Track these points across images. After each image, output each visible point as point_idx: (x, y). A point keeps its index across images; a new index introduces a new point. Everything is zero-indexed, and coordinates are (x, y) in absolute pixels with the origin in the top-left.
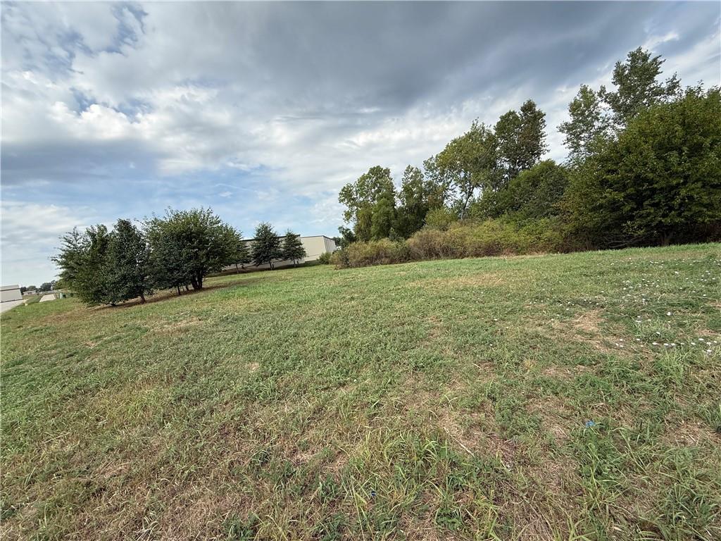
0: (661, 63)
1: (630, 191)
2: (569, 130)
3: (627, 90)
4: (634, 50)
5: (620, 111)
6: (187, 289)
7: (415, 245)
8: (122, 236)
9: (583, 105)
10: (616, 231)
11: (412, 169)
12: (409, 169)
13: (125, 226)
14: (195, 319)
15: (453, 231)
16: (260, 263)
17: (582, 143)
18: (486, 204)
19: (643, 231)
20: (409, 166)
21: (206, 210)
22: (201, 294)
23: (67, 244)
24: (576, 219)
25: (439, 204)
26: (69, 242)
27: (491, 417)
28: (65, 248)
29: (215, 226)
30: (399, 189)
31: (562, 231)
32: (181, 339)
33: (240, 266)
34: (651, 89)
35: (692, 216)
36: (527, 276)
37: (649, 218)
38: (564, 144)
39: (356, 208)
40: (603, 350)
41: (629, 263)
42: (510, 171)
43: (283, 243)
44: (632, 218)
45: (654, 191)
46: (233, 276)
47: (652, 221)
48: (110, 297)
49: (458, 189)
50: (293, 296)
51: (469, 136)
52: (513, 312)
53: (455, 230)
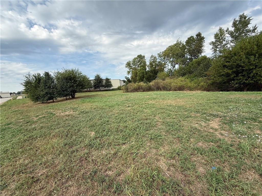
0: (251, 20)
1: (234, 70)
2: (213, 44)
3: (237, 30)
4: (241, 14)
5: (233, 38)
6: (69, 97)
7: (153, 85)
8: (46, 78)
9: (219, 35)
10: (227, 84)
11: (153, 56)
12: (152, 56)
13: (47, 74)
14: (72, 111)
15: (167, 81)
16: (96, 89)
17: (218, 49)
18: (180, 71)
19: (237, 85)
20: (152, 55)
21: (76, 69)
22: (74, 100)
23: (26, 78)
24: (213, 79)
25: (162, 70)
26: (27, 78)
27: (178, 162)
28: (26, 80)
29: (80, 75)
30: (148, 63)
31: (207, 83)
32: (67, 119)
33: (88, 89)
34: (246, 30)
35: (256, 80)
36: (193, 102)
37: (240, 80)
38: (211, 49)
39: (132, 70)
40: (220, 136)
41: (231, 99)
42: (190, 59)
43: (104, 82)
44: (234, 80)
45: (243, 70)
46: (86, 93)
47: (241, 81)
48: (41, 100)
49: (170, 65)
50: (107, 103)
51: (175, 45)
52: (187, 117)
53: (168, 80)
